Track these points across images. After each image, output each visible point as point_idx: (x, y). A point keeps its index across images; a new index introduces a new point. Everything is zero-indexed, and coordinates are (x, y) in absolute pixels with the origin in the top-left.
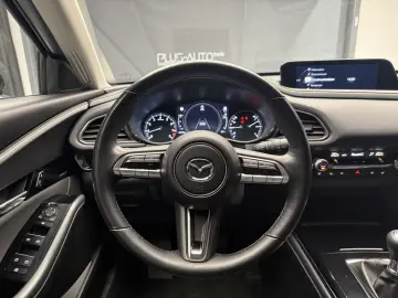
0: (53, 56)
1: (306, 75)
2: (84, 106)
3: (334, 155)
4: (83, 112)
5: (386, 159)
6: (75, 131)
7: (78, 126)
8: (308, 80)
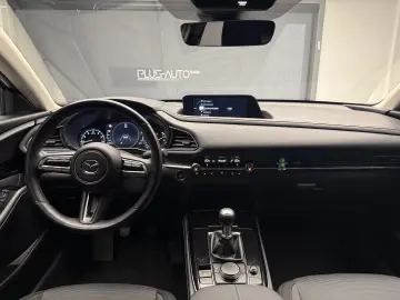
0: (9, 89)
1: (199, 105)
2: (32, 124)
3: (207, 161)
4: (30, 128)
5: (241, 165)
6: (23, 142)
7: (26, 138)
8: (201, 108)
